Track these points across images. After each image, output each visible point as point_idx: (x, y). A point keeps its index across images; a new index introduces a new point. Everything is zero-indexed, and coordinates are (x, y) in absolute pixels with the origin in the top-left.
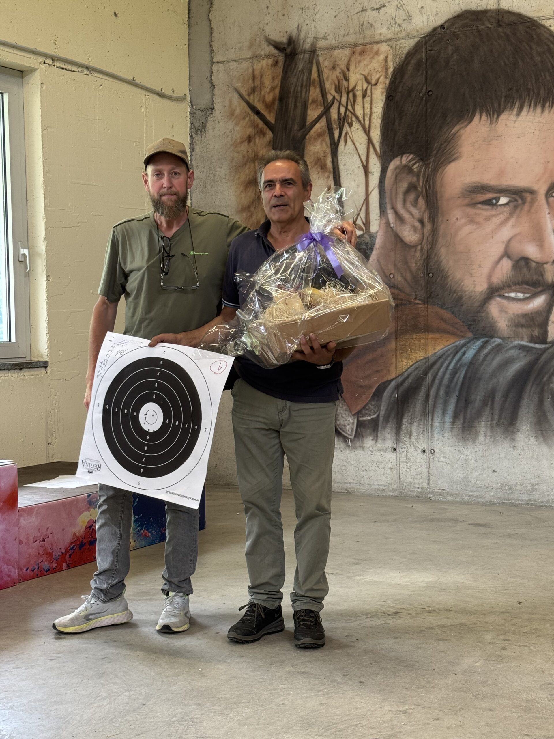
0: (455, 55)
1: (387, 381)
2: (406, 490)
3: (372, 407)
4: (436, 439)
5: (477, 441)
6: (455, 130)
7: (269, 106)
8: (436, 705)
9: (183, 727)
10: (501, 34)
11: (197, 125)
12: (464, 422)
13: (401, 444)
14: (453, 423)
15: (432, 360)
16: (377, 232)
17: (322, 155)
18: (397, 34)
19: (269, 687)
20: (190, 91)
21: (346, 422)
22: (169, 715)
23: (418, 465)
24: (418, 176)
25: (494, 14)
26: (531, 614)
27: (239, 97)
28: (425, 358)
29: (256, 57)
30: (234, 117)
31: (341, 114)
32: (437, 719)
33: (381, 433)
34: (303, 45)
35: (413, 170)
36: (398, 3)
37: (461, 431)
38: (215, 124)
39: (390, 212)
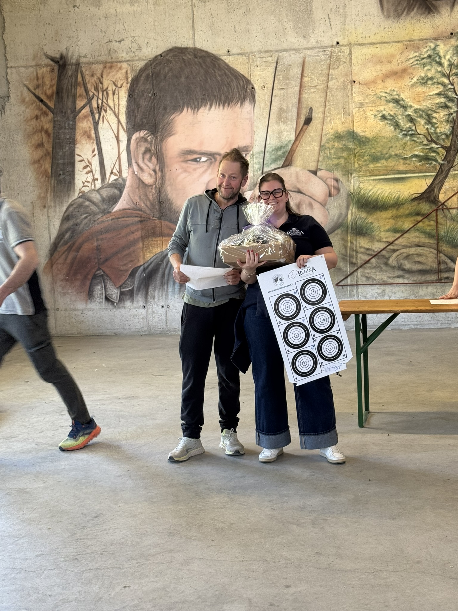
0: (170, 73)
1: (138, 266)
2: (153, 330)
3: (129, 283)
4: (170, 299)
6: (172, 117)
7: (50, 97)
10: (197, 62)
13: (148, 304)
14: (180, 289)
15: (165, 253)
16: (127, 177)
17: (88, 129)
18: (133, 58)
21: (113, 293)
23: (159, 315)
24: (151, 144)
25: (192, 51)
27: (28, 90)
28: (161, 252)
30: (25, 103)
31: (99, 104)
33: (136, 298)
34: (71, 60)
35: (148, 140)
36: (132, 39)
38: (12, 107)
39: (134, 165)
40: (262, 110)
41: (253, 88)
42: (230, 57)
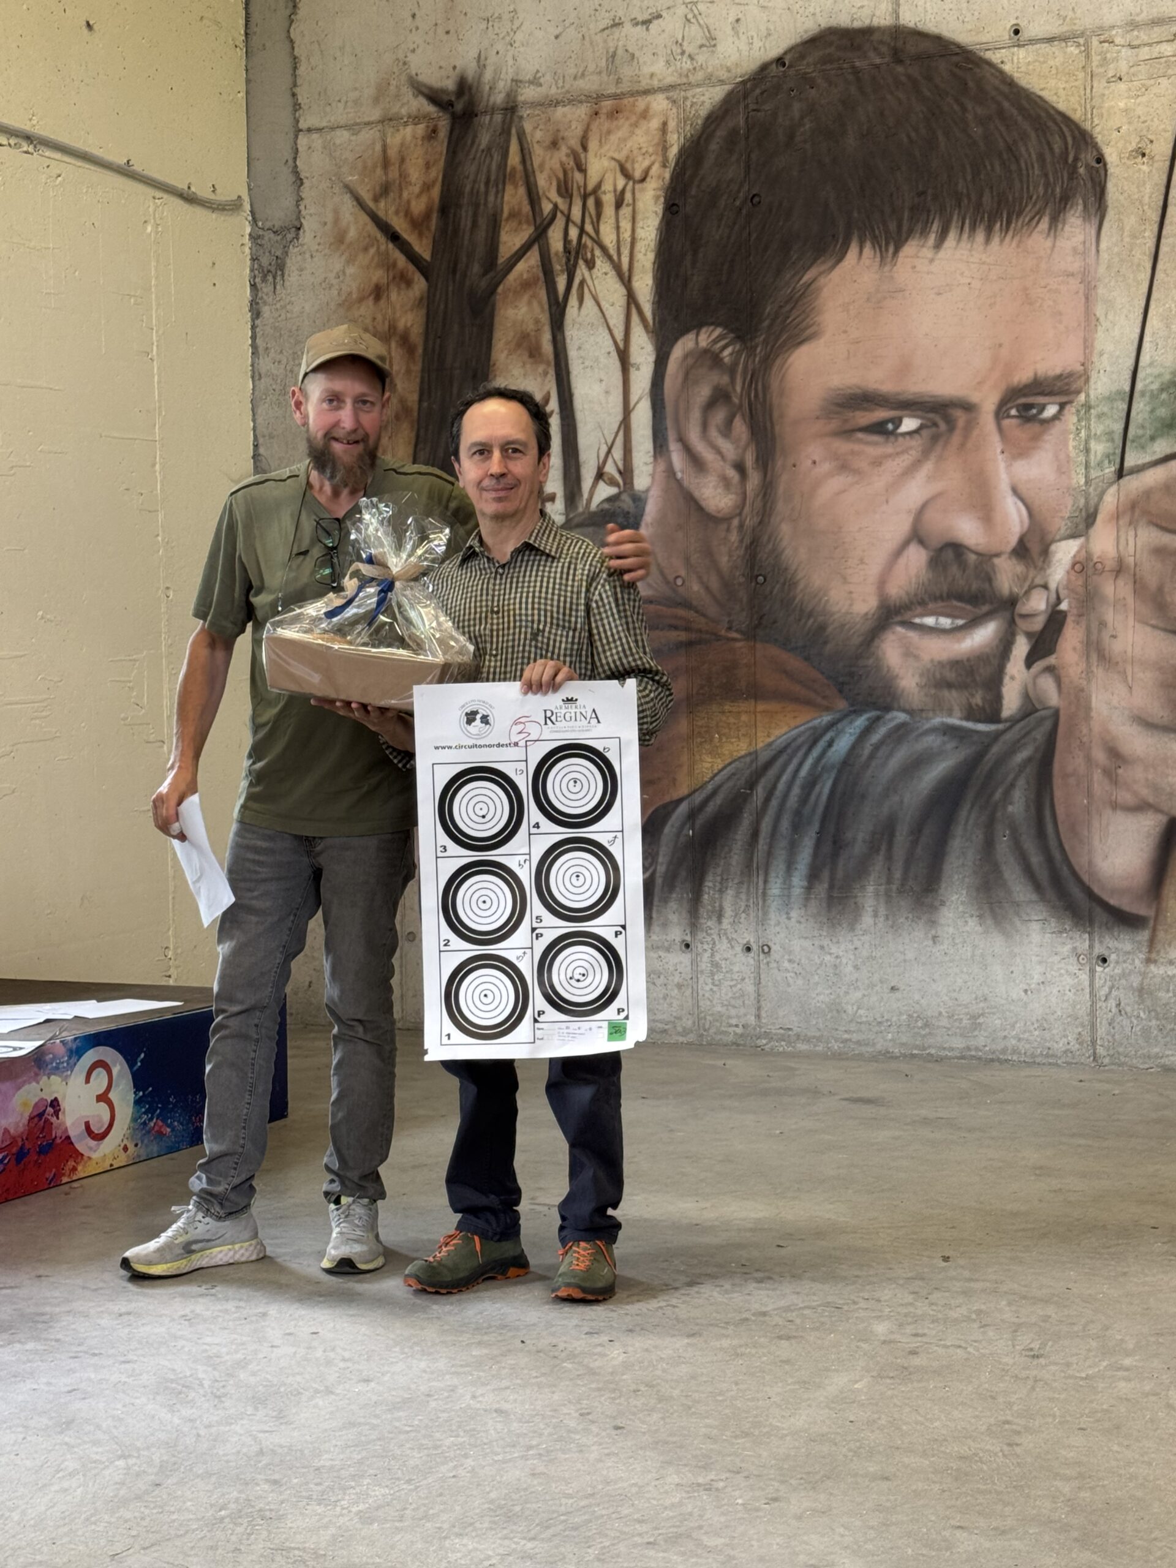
0: (806, 120)
1: (672, 802)
2: (712, 1031)
4: (772, 923)
5: (858, 927)
6: (807, 278)
7: (417, 224)
8: (772, 1472)
9: (240, 1530)
10: (903, 79)
11: (265, 261)
12: (831, 887)
13: (701, 935)
14: (809, 888)
15: (764, 757)
16: (647, 491)
17: (530, 327)
18: (687, 76)
19: (424, 1442)
20: (250, 189)
22: (212, 1505)
23: (735, 977)
24: (733, 373)
25: (887, 39)
26: (971, 1280)
27: (355, 203)
28: (750, 754)
29: (390, 120)
30: (343, 247)
31: (570, 242)
32: (775, 1500)
33: (658, 912)
34: (489, 96)
35: (722, 359)
36: (688, 11)
37: (824, 905)
38: (304, 260)
39: (675, 449)
40: (1127, 240)
41: (1100, 159)
42: (1021, 53)
